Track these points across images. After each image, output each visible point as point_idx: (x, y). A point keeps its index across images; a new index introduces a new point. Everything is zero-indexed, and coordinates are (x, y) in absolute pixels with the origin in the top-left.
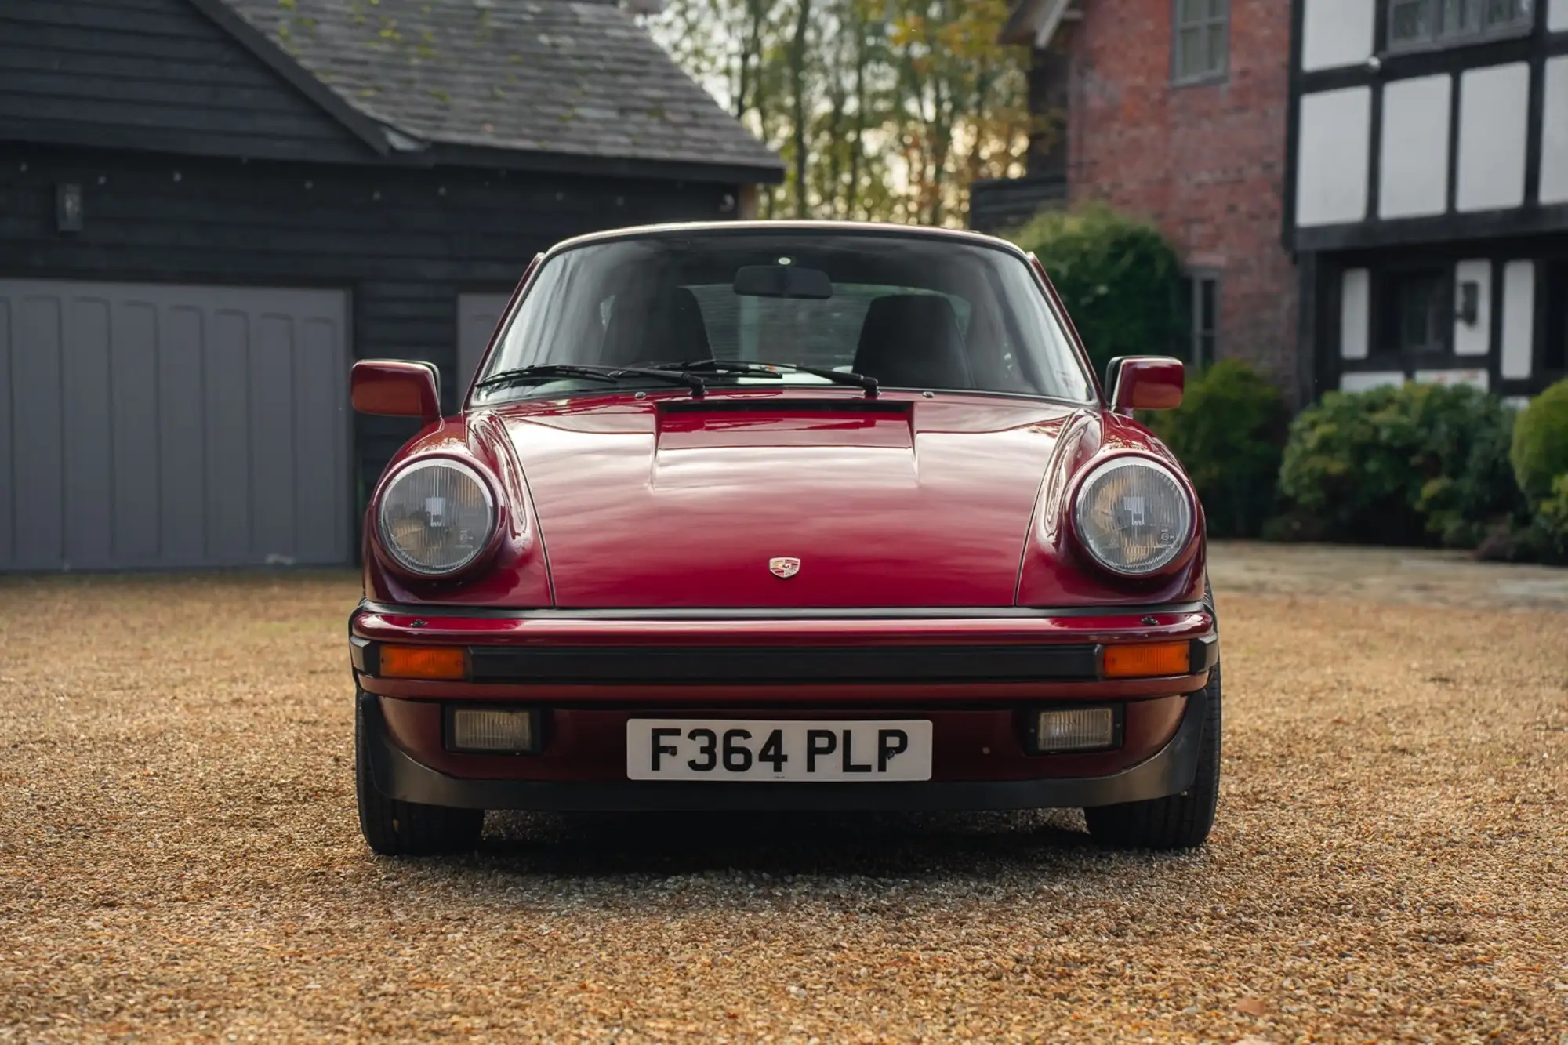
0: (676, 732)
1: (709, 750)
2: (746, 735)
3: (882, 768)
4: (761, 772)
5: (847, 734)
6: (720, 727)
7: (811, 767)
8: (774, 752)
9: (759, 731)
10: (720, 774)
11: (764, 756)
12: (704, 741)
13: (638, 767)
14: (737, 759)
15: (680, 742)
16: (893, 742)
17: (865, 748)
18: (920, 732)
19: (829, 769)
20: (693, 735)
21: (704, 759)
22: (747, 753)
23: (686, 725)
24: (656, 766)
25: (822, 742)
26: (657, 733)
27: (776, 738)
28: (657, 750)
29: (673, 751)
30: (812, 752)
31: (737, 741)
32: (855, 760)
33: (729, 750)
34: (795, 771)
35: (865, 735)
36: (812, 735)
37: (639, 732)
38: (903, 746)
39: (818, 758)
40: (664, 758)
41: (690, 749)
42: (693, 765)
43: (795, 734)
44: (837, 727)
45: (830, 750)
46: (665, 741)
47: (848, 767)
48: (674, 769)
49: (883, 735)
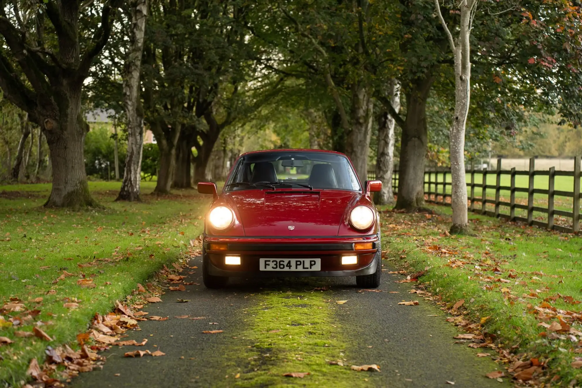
0: (269, 261)
1: (276, 265)
2: (283, 262)
3: (311, 268)
4: (286, 269)
5: (304, 261)
6: (278, 260)
7: (296, 268)
8: (289, 265)
9: (286, 261)
10: (278, 269)
11: (287, 266)
12: (275, 263)
13: (262, 268)
14: (282, 266)
15: (271, 263)
16: (313, 263)
17: (307, 264)
18: (318, 261)
19: (300, 268)
20: (273, 262)
21: (275, 266)
22: (284, 265)
23: (272, 260)
24: (265, 268)
25: (298, 263)
26: (266, 261)
27: (289, 262)
28: (266, 265)
29: (269, 265)
30: (297, 265)
31: (282, 263)
32: (305, 267)
33: (280, 265)
34: (293, 269)
35: (307, 261)
36: (297, 262)
37: (262, 261)
38: (315, 264)
39: (298, 266)
40: (267, 266)
41: (272, 264)
42: (273, 268)
43: (293, 261)
44: (302, 260)
45: (300, 264)
46: (267, 263)
47: (304, 268)
48: (269, 269)
49: (311, 261)
